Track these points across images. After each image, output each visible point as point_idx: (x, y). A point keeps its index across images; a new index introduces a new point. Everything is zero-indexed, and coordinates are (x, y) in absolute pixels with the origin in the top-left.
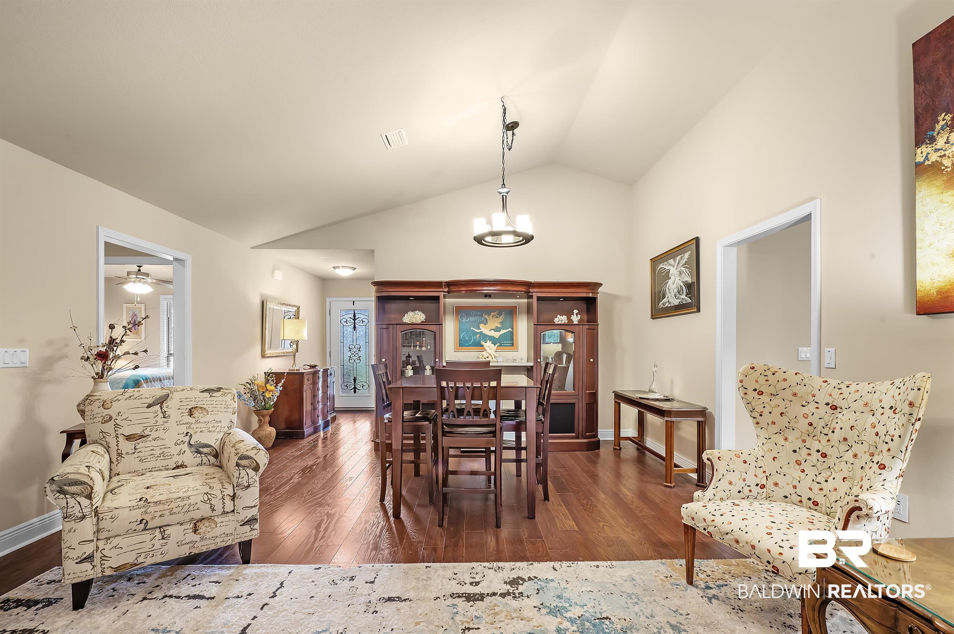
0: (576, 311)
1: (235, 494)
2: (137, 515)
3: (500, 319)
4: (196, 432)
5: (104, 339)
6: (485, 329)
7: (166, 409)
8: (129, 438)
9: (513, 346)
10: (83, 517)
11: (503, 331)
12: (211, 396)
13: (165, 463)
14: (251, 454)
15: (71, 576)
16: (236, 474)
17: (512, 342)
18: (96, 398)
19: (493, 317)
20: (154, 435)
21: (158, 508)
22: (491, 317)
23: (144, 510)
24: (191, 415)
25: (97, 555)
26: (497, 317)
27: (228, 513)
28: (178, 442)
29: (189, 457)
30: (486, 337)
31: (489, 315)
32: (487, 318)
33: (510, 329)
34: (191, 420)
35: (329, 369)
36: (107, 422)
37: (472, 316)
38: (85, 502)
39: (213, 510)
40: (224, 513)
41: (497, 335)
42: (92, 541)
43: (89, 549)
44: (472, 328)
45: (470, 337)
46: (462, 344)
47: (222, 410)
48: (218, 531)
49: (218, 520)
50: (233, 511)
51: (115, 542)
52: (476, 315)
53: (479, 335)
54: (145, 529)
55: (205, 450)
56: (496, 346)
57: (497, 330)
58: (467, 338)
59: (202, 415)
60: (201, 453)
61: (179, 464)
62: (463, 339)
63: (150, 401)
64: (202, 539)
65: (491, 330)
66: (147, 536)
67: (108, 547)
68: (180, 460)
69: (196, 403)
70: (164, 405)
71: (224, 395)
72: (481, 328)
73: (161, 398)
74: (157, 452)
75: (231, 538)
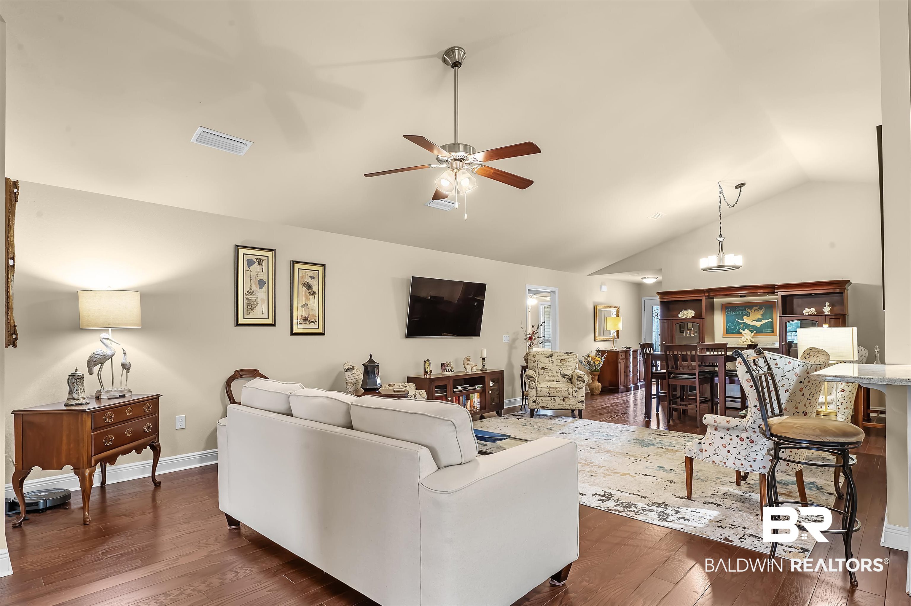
0: (827, 304)
1: (576, 390)
2: (547, 391)
3: (761, 312)
4: (563, 369)
5: (530, 331)
6: (747, 320)
7: (553, 359)
8: (542, 369)
9: (773, 332)
10: (533, 388)
11: (764, 322)
12: (568, 355)
13: (553, 379)
14: (582, 376)
15: (530, 406)
16: (577, 383)
17: (772, 330)
18: (531, 353)
19: (755, 310)
20: (549, 368)
21: (553, 390)
22: (753, 311)
23: (549, 389)
24: (561, 362)
25: (537, 401)
26: (758, 311)
27: (574, 397)
28: (557, 372)
29: (560, 378)
30: (747, 326)
31: (751, 309)
32: (750, 311)
33: (770, 320)
34: (561, 364)
35: (638, 350)
36: (535, 362)
37: (737, 311)
38: (534, 383)
39: (569, 394)
40: (573, 397)
41: (758, 324)
42: (535, 396)
43: (535, 399)
44: (737, 320)
45: (735, 327)
46: (729, 331)
47: (572, 361)
48: (570, 403)
49: (571, 399)
50: (576, 397)
51: (541, 398)
52: (739, 310)
53: (742, 325)
54: (549, 396)
55: (566, 377)
56: (753, 333)
57: (758, 320)
58: (732, 327)
59: (565, 363)
60: (565, 378)
61: (557, 381)
62: (729, 328)
63: (547, 356)
64: (566, 404)
65: (753, 321)
66: (549, 399)
67: (539, 399)
68: (558, 379)
69: (562, 358)
70: (552, 357)
71: (573, 355)
72: (744, 319)
73: (551, 355)
74: (550, 375)
75: (575, 406)
